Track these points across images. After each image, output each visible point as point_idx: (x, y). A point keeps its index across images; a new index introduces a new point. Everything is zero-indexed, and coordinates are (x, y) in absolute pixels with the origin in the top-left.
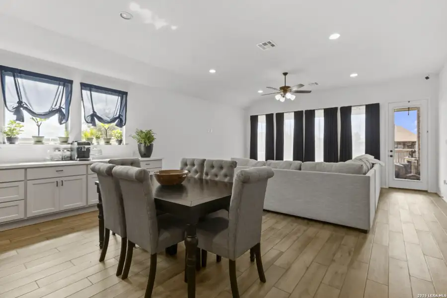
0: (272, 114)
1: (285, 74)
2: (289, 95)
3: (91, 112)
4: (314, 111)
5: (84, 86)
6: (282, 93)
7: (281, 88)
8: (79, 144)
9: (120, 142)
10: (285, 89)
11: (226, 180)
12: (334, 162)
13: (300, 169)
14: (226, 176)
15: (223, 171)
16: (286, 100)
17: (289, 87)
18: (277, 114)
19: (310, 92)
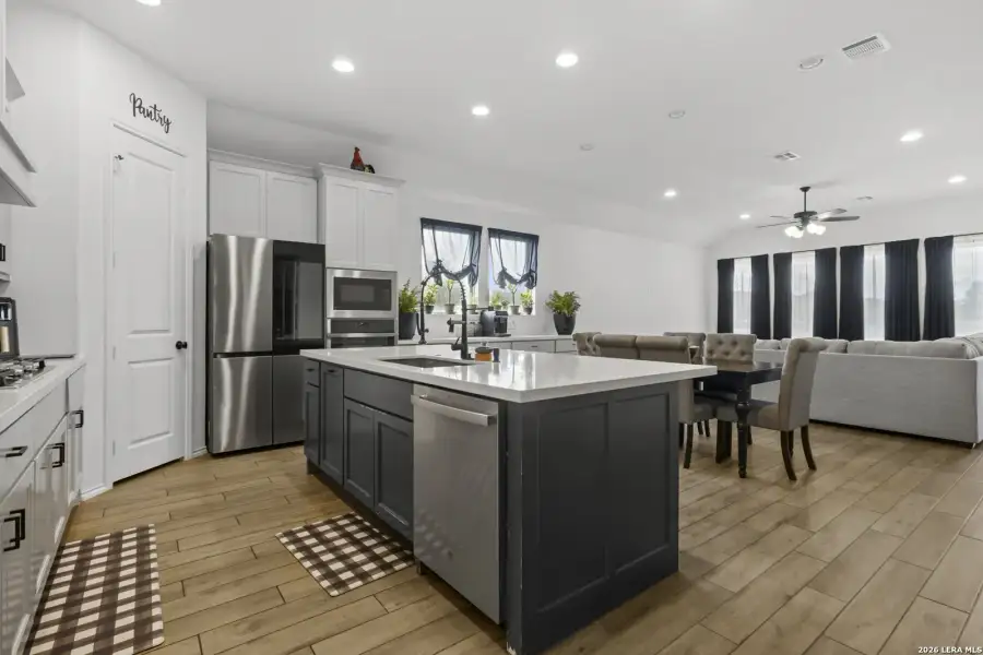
0: (766, 257)
1: (805, 189)
2: (814, 228)
3: (501, 269)
4: (862, 247)
5: (494, 232)
6: (800, 224)
7: (798, 215)
8: (497, 313)
9: (529, 310)
10: (804, 217)
11: (744, 359)
12: (911, 340)
13: (845, 351)
14: (743, 353)
15: (738, 348)
16: (807, 235)
17: (813, 213)
18: (776, 256)
19: (857, 218)
